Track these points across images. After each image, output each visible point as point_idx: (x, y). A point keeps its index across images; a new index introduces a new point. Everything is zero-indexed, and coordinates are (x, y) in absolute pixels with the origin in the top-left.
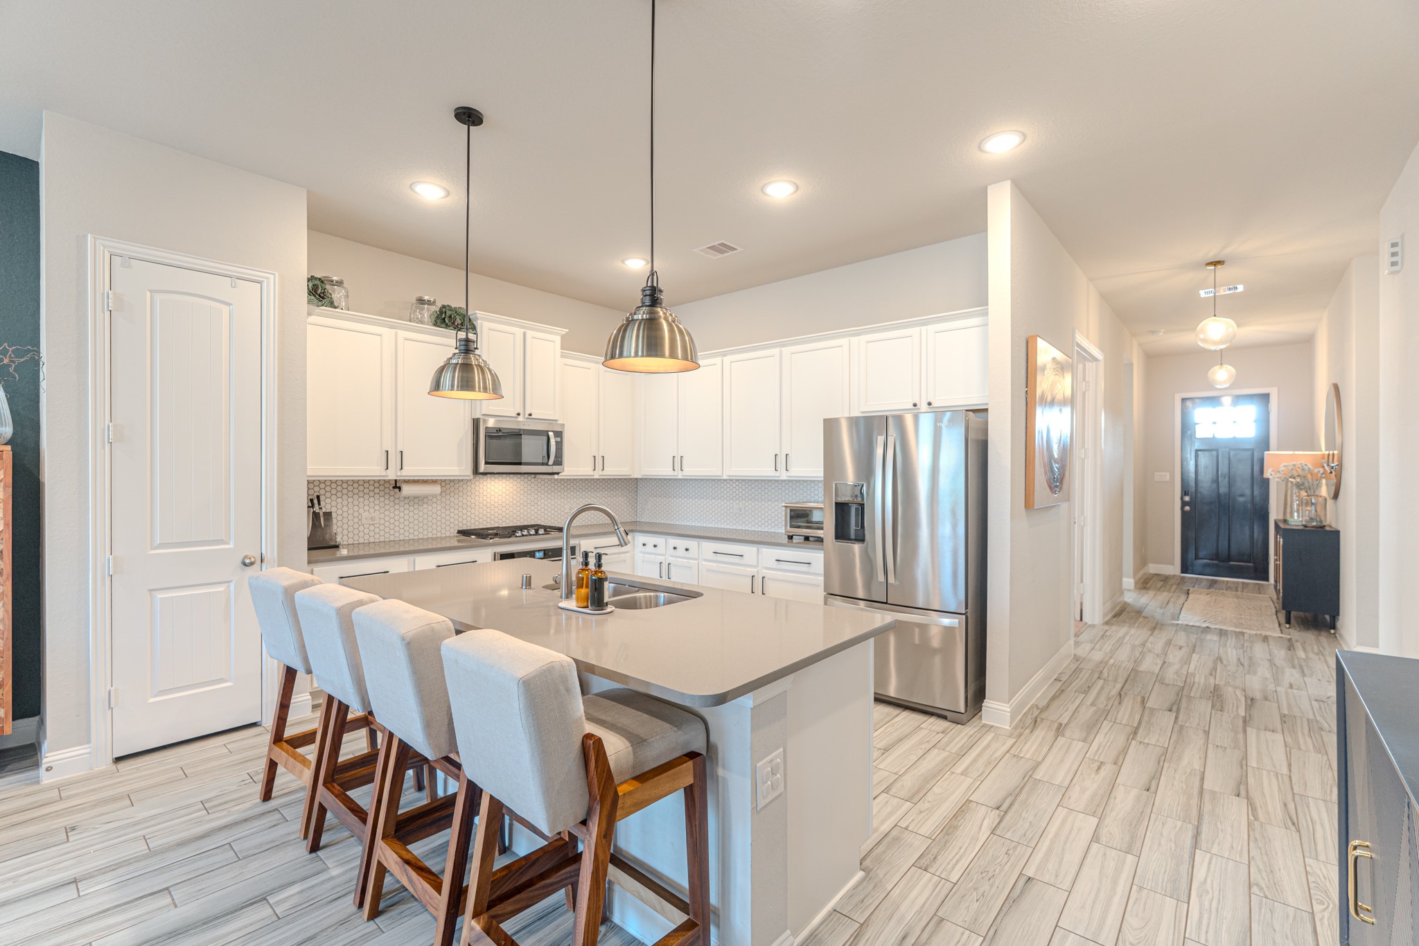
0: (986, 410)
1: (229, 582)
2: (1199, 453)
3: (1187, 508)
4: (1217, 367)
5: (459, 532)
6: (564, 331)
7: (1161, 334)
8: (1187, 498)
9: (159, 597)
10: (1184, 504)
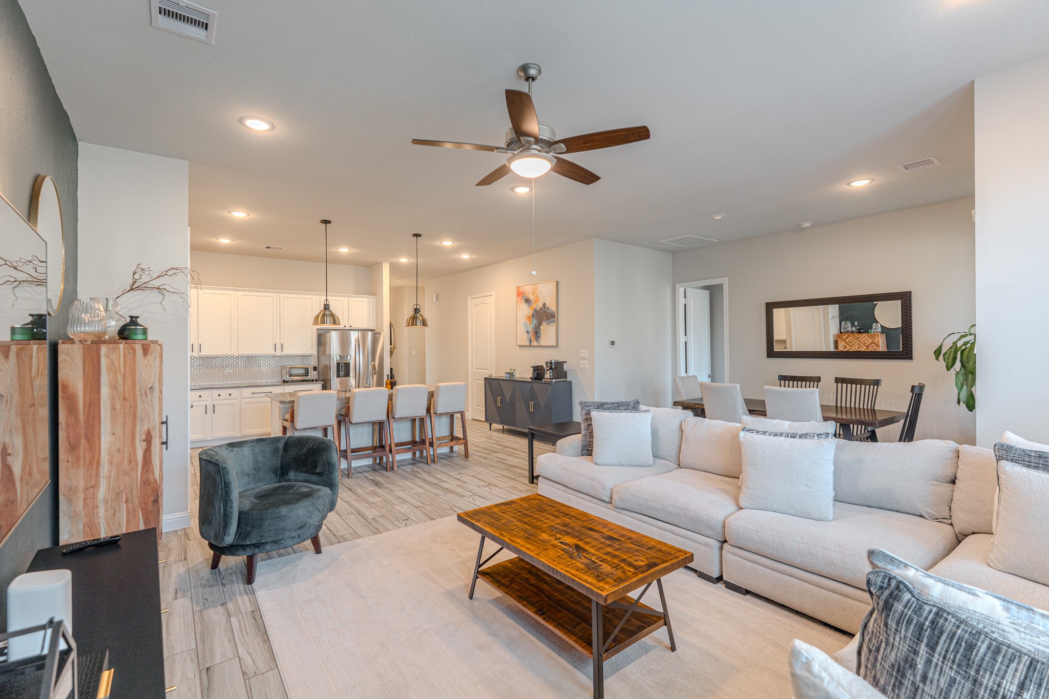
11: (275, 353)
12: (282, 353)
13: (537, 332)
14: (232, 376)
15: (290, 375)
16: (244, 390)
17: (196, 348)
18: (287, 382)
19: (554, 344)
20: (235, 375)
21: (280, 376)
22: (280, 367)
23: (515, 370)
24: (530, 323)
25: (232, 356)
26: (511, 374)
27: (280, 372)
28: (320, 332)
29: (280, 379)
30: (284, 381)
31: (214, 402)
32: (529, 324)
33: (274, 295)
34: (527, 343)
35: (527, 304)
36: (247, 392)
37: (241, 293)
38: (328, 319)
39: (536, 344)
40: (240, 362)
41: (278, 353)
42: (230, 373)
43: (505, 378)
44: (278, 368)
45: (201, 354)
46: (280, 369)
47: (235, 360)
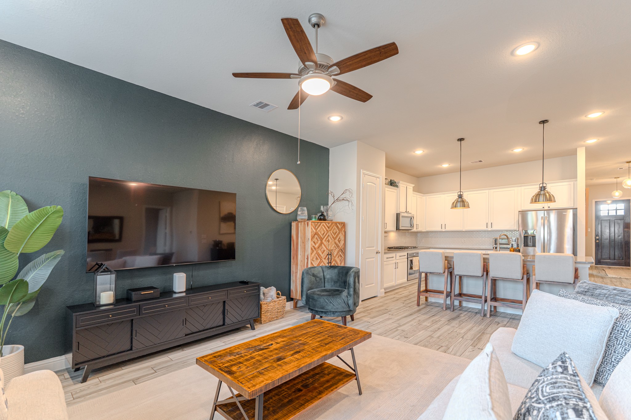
0: (577, 208)
1: (374, 257)
2: (602, 221)
3: (598, 241)
4: (615, 191)
5: (388, 248)
6: (413, 185)
7: (594, 180)
8: (597, 238)
9: (367, 260)
10: (596, 240)
38: (459, 204)
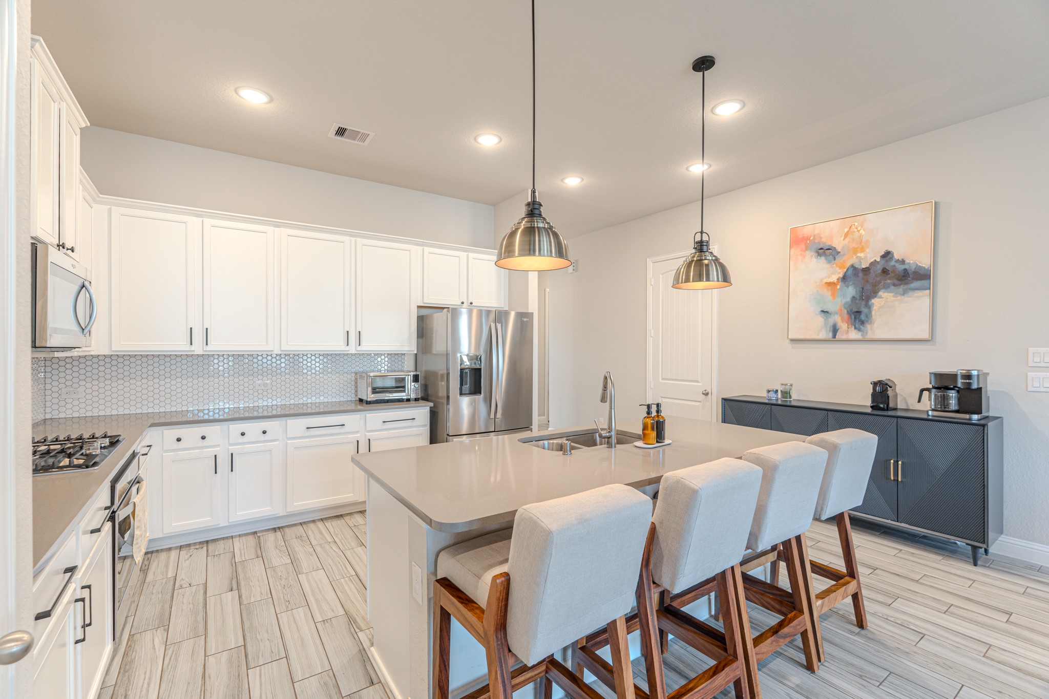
11: (347, 348)
12: (359, 348)
13: (859, 312)
14: (270, 391)
15: (375, 390)
16: (292, 422)
17: (198, 337)
18: (368, 403)
19: (926, 335)
20: (274, 388)
21: (353, 391)
22: (354, 375)
23: (791, 385)
24: (833, 295)
25: (269, 353)
26: (786, 394)
27: (353, 383)
28: (424, 312)
29: (353, 396)
30: (361, 400)
31: (232, 449)
32: (831, 298)
33: (346, 239)
34: (825, 334)
35: (823, 258)
36: (297, 425)
37: (285, 231)
39: (854, 334)
40: (283, 365)
41: (352, 349)
42: (265, 385)
43: (767, 401)
44: (349, 377)
45: (209, 348)
46: (353, 379)
47: (274, 360)
